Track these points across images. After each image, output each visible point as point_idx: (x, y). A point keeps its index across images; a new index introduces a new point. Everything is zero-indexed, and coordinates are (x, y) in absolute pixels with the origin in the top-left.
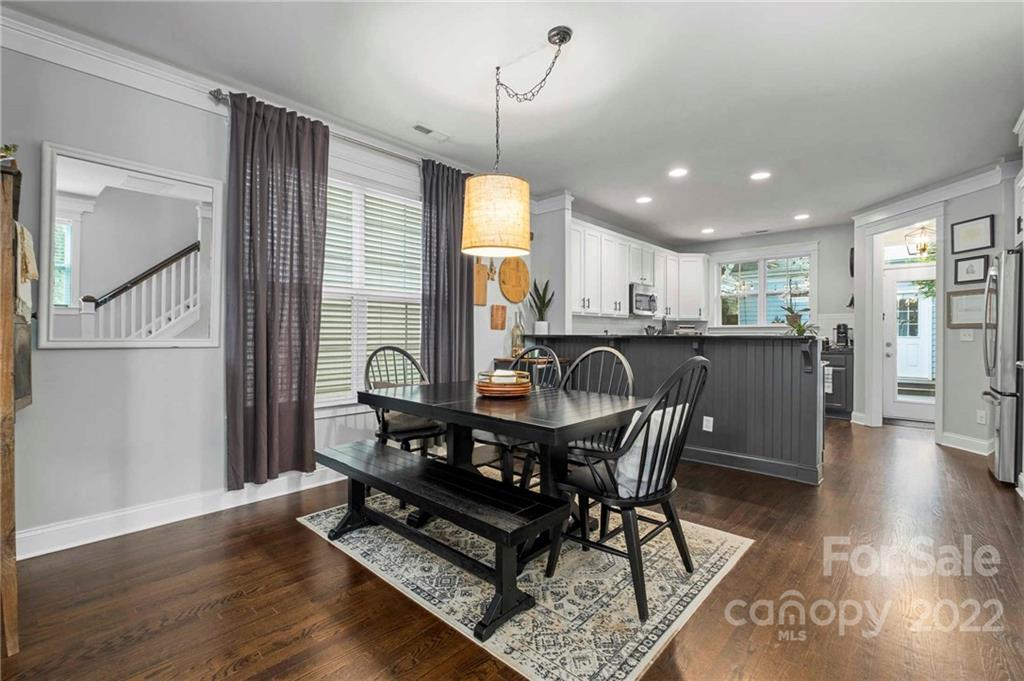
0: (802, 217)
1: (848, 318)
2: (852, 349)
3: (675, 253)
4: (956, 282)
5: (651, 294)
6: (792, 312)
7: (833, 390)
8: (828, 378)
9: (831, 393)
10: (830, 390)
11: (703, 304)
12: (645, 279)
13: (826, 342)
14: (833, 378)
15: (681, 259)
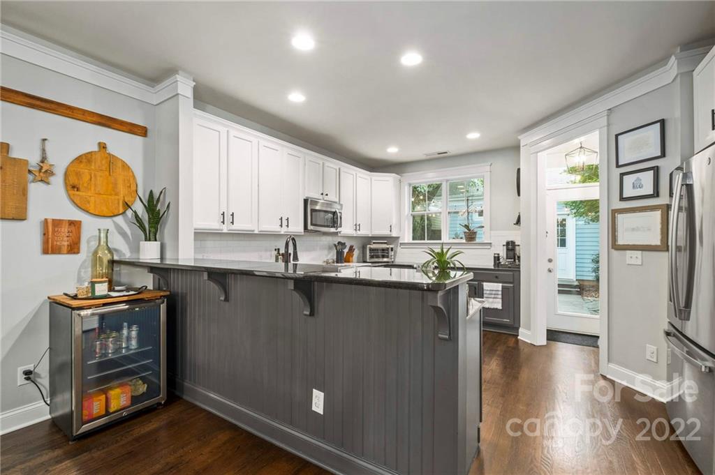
0: (473, 136)
1: (515, 235)
2: (519, 265)
3: (368, 173)
4: (622, 199)
5: (334, 210)
6: (469, 230)
7: (502, 306)
8: (498, 294)
9: (501, 308)
10: (499, 306)
11: (394, 221)
12: (327, 195)
13: (497, 258)
14: (502, 295)
15: (373, 178)
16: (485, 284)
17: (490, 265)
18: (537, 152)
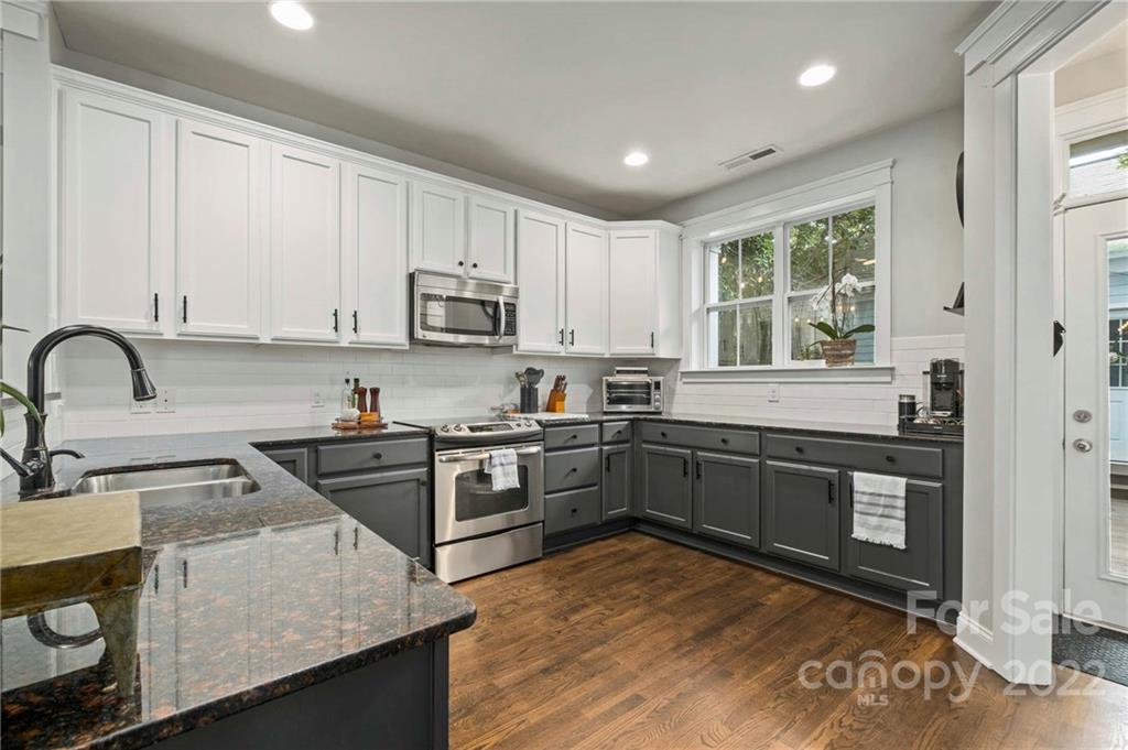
6: (835, 335)
7: (907, 541)
8: (894, 507)
9: (903, 547)
10: (899, 541)
11: (663, 323)
12: (475, 266)
13: (908, 409)
14: (907, 508)
15: (615, 234)
16: (856, 475)
17: (888, 424)
18: (1016, 72)
